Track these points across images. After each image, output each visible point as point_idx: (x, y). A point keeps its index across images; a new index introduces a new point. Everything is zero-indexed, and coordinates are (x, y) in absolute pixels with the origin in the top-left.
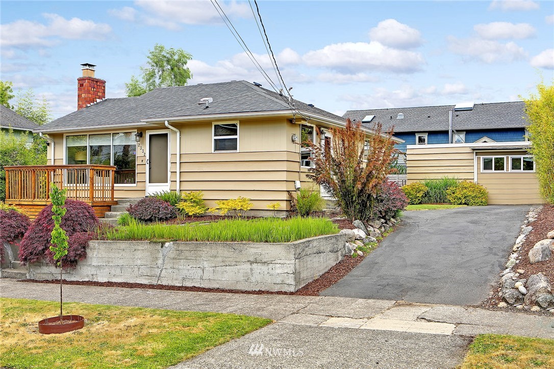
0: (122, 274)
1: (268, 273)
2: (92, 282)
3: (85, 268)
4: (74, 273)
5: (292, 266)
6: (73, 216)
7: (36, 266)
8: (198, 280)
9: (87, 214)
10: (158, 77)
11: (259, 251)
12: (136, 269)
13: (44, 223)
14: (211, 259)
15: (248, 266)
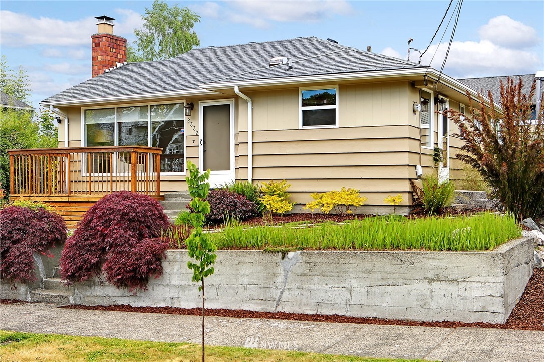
0: (219, 297)
1: (459, 295)
2: (171, 308)
3: (161, 288)
4: (143, 296)
5: (500, 286)
6: (140, 215)
7: (84, 285)
8: (343, 306)
9: (156, 212)
10: (158, 43)
11: (443, 263)
12: (241, 290)
13: (98, 225)
14: (364, 275)
15: (425, 285)
